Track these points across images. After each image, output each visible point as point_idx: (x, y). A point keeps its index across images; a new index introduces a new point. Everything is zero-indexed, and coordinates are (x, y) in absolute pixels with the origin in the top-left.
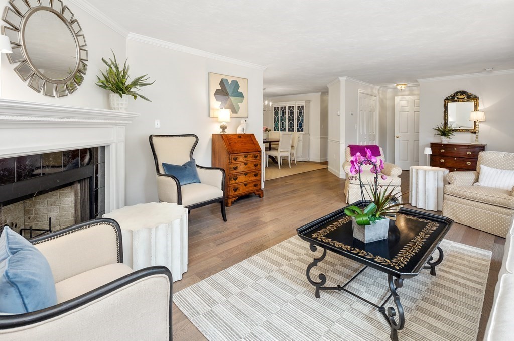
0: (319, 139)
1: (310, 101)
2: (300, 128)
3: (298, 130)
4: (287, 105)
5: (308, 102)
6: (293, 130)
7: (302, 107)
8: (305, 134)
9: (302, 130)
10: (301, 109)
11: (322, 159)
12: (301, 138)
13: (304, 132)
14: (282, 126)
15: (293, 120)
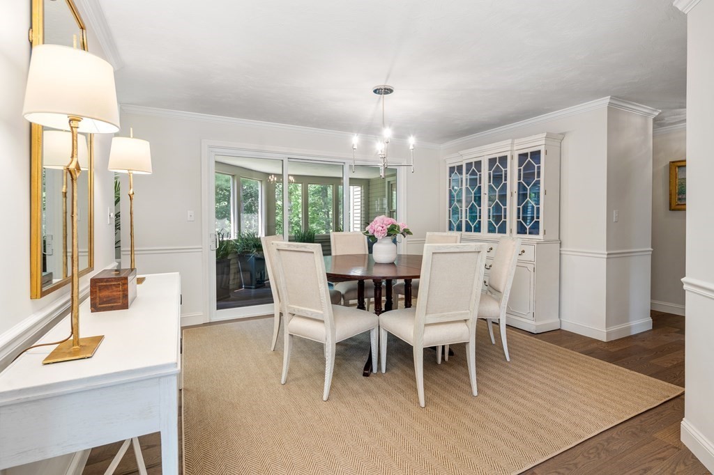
0: (603, 263)
1: (563, 134)
2: (529, 224)
3: (521, 230)
4: (485, 152)
5: (557, 138)
6: (502, 230)
7: (536, 155)
8: (546, 242)
9: (535, 229)
10: (530, 161)
11: (613, 329)
12: (530, 254)
13: (541, 237)
14: (473, 218)
15: (503, 197)
